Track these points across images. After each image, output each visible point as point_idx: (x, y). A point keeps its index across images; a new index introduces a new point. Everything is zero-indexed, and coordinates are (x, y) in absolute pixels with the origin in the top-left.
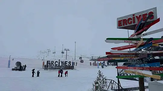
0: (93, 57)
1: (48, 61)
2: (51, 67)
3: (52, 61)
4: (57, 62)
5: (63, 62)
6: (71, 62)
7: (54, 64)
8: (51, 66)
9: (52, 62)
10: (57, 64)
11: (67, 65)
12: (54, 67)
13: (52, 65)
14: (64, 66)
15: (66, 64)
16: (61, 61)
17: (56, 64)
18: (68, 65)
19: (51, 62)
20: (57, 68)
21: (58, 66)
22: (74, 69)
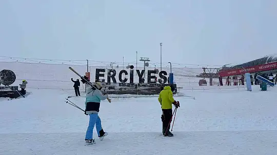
1: (98, 71)
2: (110, 88)
3: (111, 71)
4: (126, 74)
5: (143, 71)
6: (165, 73)
7: (117, 77)
8: (109, 86)
9: (112, 73)
10: (126, 80)
12: (117, 87)
13: (112, 81)
14: (145, 86)
15: (152, 80)
16: (138, 71)
17: (123, 79)
19: (109, 73)
20: (127, 90)
21: (128, 85)
22: (176, 95)
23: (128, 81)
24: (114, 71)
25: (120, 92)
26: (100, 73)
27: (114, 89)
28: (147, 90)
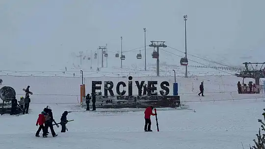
0: (249, 66)
1: (94, 83)
2: (107, 102)
3: (108, 83)
4: (124, 85)
5: (143, 82)
6: (167, 84)
8: (106, 99)
9: (109, 86)
10: (124, 92)
11: (156, 94)
12: (115, 100)
13: (109, 94)
14: (145, 98)
16: (137, 82)
17: (121, 91)
18: (159, 94)
19: (106, 86)
20: (126, 103)
21: (127, 98)
22: (179, 108)
23: (127, 94)
24: (111, 83)
25: (119, 106)
26: (97, 85)
27: (112, 102)
28: (147, 103)
